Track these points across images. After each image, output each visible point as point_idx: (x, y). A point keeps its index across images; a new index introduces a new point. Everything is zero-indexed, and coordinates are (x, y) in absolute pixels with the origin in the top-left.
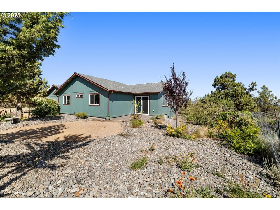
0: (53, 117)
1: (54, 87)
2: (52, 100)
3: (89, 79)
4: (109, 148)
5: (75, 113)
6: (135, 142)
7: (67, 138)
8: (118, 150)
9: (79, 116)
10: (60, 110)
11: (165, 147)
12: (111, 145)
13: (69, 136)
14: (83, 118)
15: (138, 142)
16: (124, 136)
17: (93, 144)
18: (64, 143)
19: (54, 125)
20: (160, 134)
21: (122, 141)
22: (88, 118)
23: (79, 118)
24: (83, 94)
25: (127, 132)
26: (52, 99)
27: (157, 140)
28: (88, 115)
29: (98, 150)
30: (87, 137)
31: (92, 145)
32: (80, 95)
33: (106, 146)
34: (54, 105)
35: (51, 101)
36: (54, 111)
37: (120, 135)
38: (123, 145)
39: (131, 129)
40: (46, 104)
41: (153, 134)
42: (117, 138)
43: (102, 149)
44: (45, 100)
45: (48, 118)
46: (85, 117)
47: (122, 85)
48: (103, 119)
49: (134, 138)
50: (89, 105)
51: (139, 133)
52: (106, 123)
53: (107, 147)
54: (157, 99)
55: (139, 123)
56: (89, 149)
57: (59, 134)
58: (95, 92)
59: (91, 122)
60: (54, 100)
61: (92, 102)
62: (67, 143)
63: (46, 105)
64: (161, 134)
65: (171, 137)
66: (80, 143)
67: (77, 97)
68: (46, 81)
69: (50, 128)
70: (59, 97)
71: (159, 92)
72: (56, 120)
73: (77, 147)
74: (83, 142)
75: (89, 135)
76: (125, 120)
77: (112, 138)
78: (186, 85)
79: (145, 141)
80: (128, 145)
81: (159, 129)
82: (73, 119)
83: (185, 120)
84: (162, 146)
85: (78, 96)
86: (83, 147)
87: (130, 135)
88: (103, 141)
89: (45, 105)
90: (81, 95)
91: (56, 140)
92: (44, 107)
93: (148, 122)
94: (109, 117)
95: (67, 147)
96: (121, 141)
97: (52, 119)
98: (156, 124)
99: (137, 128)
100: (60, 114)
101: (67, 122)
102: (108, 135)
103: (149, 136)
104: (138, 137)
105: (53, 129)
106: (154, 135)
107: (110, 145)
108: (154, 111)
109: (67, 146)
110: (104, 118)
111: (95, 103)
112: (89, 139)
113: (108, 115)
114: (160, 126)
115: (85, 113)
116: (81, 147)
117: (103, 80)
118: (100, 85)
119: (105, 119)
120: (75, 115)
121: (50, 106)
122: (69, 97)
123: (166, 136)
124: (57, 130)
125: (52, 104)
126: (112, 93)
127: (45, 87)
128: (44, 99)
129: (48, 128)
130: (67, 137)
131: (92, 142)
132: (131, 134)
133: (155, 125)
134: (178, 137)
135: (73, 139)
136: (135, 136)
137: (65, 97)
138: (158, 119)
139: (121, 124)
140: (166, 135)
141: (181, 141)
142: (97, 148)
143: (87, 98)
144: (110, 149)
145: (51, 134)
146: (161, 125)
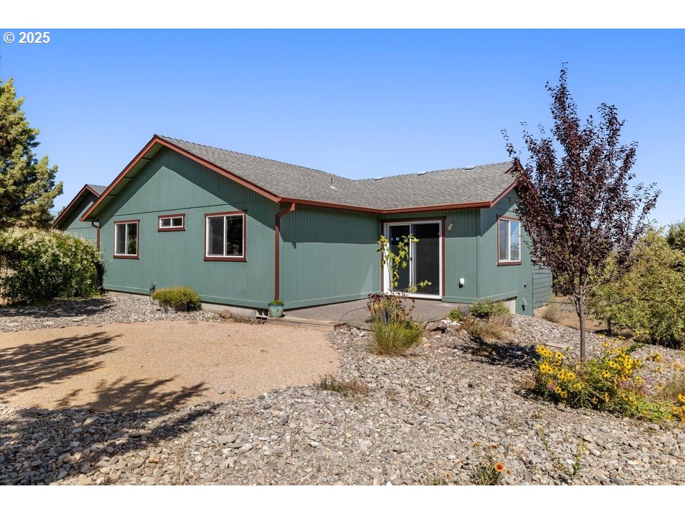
0: (77, 303)
1: (86, 195)
2: (76, 242)
3: (206, 158)
4: (279, 455)
5: (153, 289)
6: (395, 429)
7: (107, 396)
8: (319, 471)
9: (166, 302)
10: (104, 277)
11: (549, 466)
12: (288, 438)
13: (116, 386)
14: (183, 310)
15: (407, 428)
16: (345, 395)
17: (208, 433)
18: (89, 421)
19: (71, 335)
20: (504, 390)
21: (336, 422)
22: (200, 308)
23: (169, 308)
24: (184, 215)
25: (357, 374)
26: (77, 238)
27: (496, 421)
28: (202, 296)
29: (227, 462)
30: (187, 394)
31: (204, 435)
32: (174, 220)
33: (265, 447)
34: (82, 260)
35: (71, 242)
36: (83, 279)
37: (324, 386)
38: (339, 443)
39: (372, 358)
40: (53, 254)
41: (470, 386)
42: (312, 401)
43: (244, 462)
44: (50, 241)
45: (59, 306)
46: (189, 306)
47: (333, 179)
48: (258, 315)
49: (390, 404)
50: (206, 260)
51: (407, 381)
52: (270, 331)
53: (266, 449)
54: (477, 232)
55: (403, 332)
56: (186, 455)
57: (79, 376)
58: (226, 209)
59: (213, 326)
60: (83, 240)
61: (216, 248)
62: (103, 420)
63: (55, 258)
64: (509, 390)
65: (561, 406)
66: (153, 424)
67: (160, 227)
68: (50, 167)
69: (56, 347)
70: (100, 227)
71: (487, 206)
72: (85, 316)
73: (136, 443)
74: (165, 418)
75: (197, 383)
76: (346, 319)
77: (290, 401)
78: (627, 165)
79: (441, 425)
80: (364, 444)
81: (492, 362)
82: (145, 314)
83: (596, 322)
84: (535, 460)
85: (166, 223)
86: (162, 443)
87: (367, 388)
88: (252, 413)
89: (50, 259)
90: (177, 222)
91: (64, 402)
92: (47, 267)
93: (443, 330)
94: (281, 308)
95: (94, 442)
96: (331, 418)
97: (71, 310)
98: (477, 338)
99: (397, 354)
100: (103, 291)
101: (122, 322)
102: (275, 387)
103: (454, 397)
104: (405, 402)
105: (66, 350)
106: (477, 390)
107: (281, 436)
108: (462, 281)
109: (96, 437)
110: (260, 310)
111: (229, 252)
112: (192, 404)
113: (277, 297)
114: (495, 347)
115: (188, 291)
116: (156, 445)
117: (259, 160)
118: (245, 178)
119: (263, 316)
120: (154, 299)
121: (68, 260)
122: (133, 230)
123: (536, 399)
124: (79, 355)
125: (76, 255)
126: (293, 208)
127: (46, 191)
128: (47, 238)
129: (49, 348)
130: (110, 389)
131: (205, 420)
132: (374, 385)
133: (474, 345)
134: (598, 406)
135: (128, 401)
136: (391, 394)
137: (121, 228)
138: (484, 316)
139: (331, 339)
140: (534, 391)
141: (616, 428)
142: (226, 451)
143: (199, 233)
144: (282, 461)
145: (51, 373)
146: (500, 343)
